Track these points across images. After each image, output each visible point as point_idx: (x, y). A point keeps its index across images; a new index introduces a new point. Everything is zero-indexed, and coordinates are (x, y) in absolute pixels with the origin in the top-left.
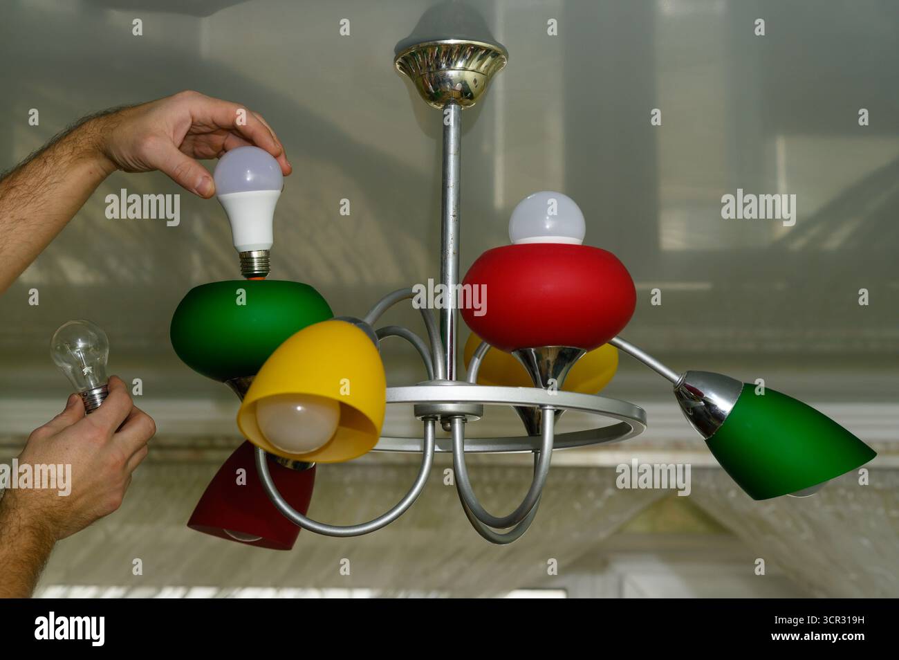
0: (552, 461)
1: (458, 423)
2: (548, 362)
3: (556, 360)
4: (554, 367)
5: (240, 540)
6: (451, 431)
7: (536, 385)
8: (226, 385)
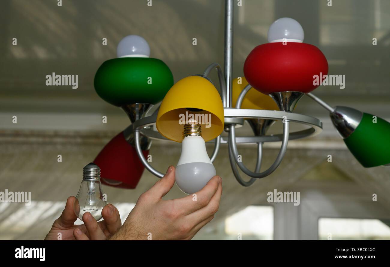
0: (288, 145)
1: (233, 128)
2: (286, 99)
3: (290, 97)
4: (289, 101)
5: (111, 184)
6: (230, 132)
7: (281, 109)
8: (121, 108)
